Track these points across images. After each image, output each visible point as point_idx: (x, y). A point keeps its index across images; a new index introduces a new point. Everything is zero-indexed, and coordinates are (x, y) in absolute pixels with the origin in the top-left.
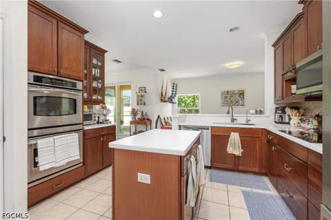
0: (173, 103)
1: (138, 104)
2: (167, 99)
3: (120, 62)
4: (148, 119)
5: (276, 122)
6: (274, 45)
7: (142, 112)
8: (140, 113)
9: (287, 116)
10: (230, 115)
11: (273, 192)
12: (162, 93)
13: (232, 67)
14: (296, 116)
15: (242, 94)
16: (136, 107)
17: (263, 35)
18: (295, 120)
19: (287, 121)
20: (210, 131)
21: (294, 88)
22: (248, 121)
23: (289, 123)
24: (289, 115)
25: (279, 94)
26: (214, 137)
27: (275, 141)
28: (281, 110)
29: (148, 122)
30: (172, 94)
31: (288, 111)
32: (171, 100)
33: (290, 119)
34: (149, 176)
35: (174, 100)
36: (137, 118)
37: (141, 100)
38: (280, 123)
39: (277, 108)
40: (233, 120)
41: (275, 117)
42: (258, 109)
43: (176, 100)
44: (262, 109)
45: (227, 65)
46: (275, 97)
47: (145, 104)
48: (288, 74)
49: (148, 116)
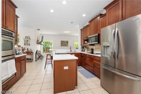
1: (25, 45)
4: (32, 52)
6: (81, 30)
8: (26, 49)
11: (83, 69)
16: (24, 46)
17: (78, 26)
21: (86, 42)
22: (75, 51)
23: (85, 51)
25: (83, 43)
27: (84, 55)
28: (83, 47)
29: (32, 54)
31: (85, 48)
34: (68, 67)
35: (41, 43)
37: (27, 43)
40: (71, 51)
41: (81, 50)
44: (78, 48)
45: (65, 32)
47: (29, 45)
49: (32, 50)
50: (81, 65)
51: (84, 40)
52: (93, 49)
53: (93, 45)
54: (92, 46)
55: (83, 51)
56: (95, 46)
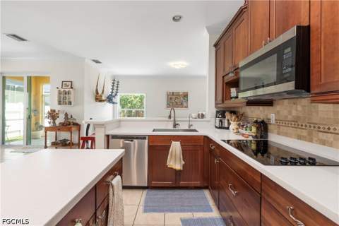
0: (114, 103)
1: (60, 103)
2: (103, 98)
3: (23, 40)
5: (216, 127)
6: (216, 45)
7: (66, 115)
8: (63, 116)
9: (226, 121)
10: (172, 119)
12: (97, 91)
13: (177, 67)
14: (234, 121)
15: (186, 96)
18: (233, 126)
19: (226, 126)
20: (147, 141)
21: (233, 91)
22: (190, 126)
23: (228, 128)
24: (228, 120)
25: (220, 97)
26: (151, 148)
27: (218, 152)
28: (221, 113)
29: (75, 128)
30: (112, 92)
32: (110, 99)
33: (229, 124)
35: (114, 100)
36: (58, 122)
37: (64, 98)
38: (220, 128)
39: (218, 112)
40: (175, 125)
41: (216, 122)
42: (200, 113)
43: (117, 99)
44: (204, 113)
46: (216, 99)
47: (70, 103)
48: (230, 75)
49: (75, 120)
50: (206, 188)
51: (227, 83)
52: (263, 122)
53: (267, 102)
54: (261, 108)
55: (221, 127)
56: (277, 108)
